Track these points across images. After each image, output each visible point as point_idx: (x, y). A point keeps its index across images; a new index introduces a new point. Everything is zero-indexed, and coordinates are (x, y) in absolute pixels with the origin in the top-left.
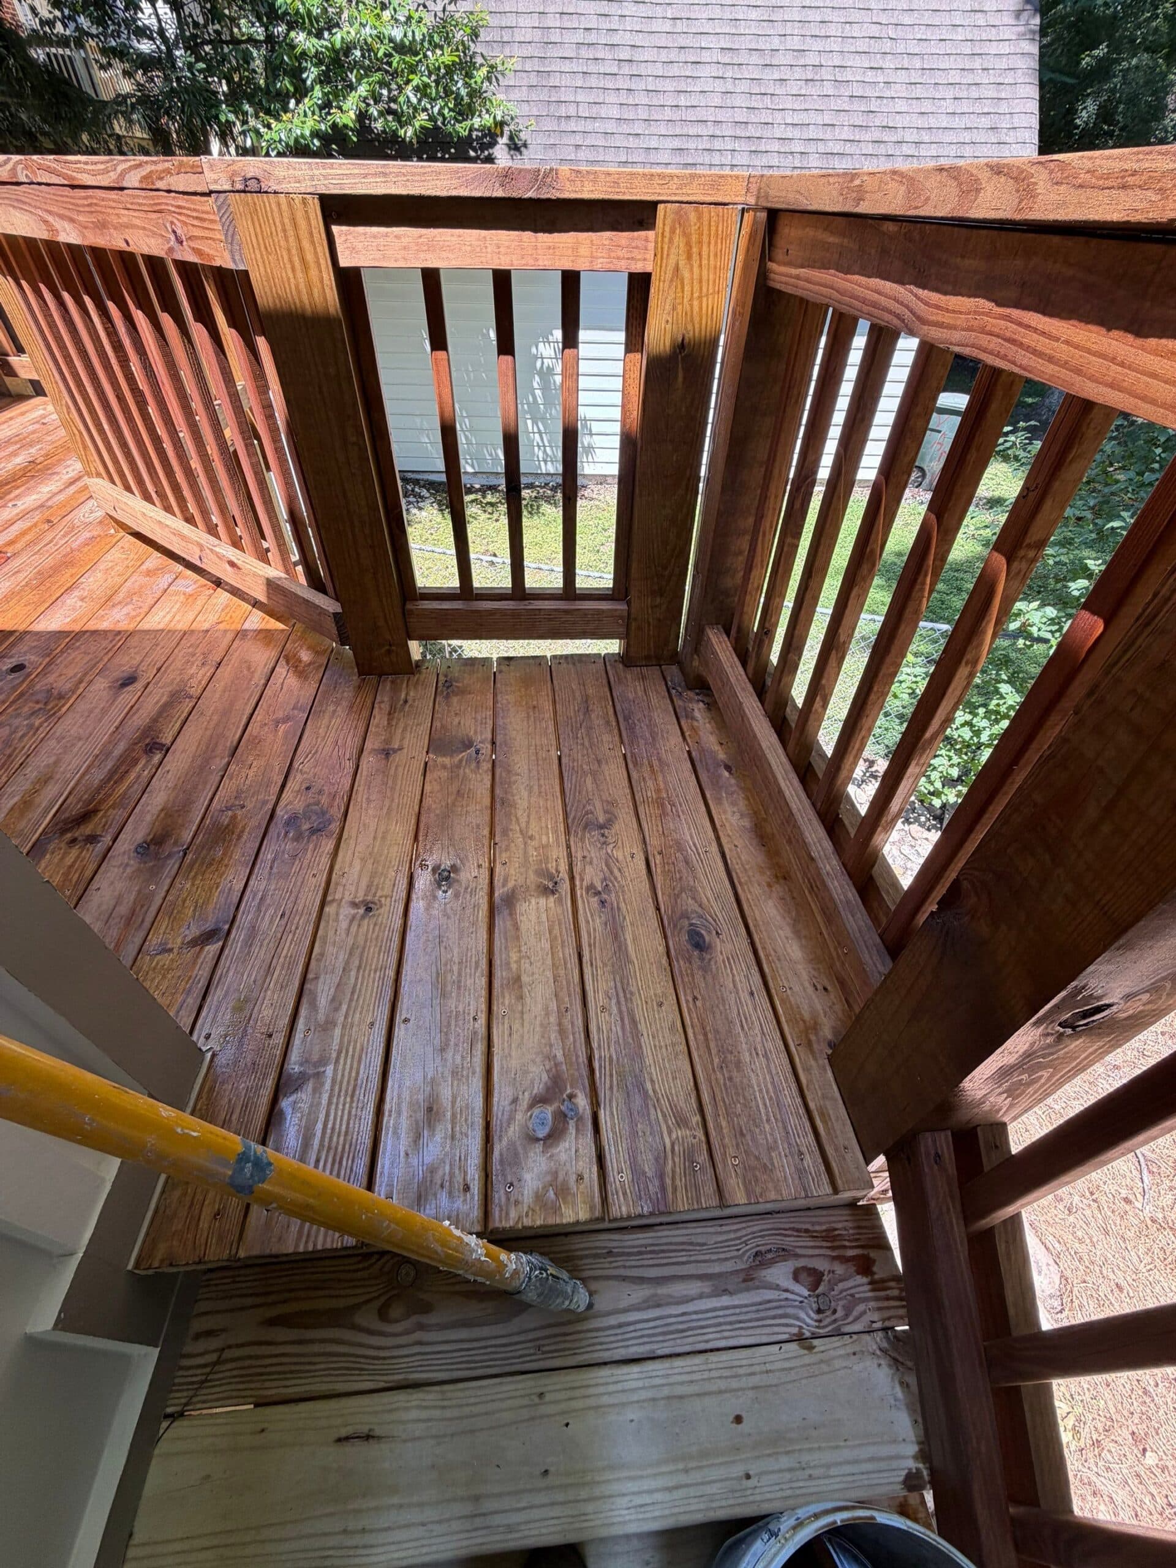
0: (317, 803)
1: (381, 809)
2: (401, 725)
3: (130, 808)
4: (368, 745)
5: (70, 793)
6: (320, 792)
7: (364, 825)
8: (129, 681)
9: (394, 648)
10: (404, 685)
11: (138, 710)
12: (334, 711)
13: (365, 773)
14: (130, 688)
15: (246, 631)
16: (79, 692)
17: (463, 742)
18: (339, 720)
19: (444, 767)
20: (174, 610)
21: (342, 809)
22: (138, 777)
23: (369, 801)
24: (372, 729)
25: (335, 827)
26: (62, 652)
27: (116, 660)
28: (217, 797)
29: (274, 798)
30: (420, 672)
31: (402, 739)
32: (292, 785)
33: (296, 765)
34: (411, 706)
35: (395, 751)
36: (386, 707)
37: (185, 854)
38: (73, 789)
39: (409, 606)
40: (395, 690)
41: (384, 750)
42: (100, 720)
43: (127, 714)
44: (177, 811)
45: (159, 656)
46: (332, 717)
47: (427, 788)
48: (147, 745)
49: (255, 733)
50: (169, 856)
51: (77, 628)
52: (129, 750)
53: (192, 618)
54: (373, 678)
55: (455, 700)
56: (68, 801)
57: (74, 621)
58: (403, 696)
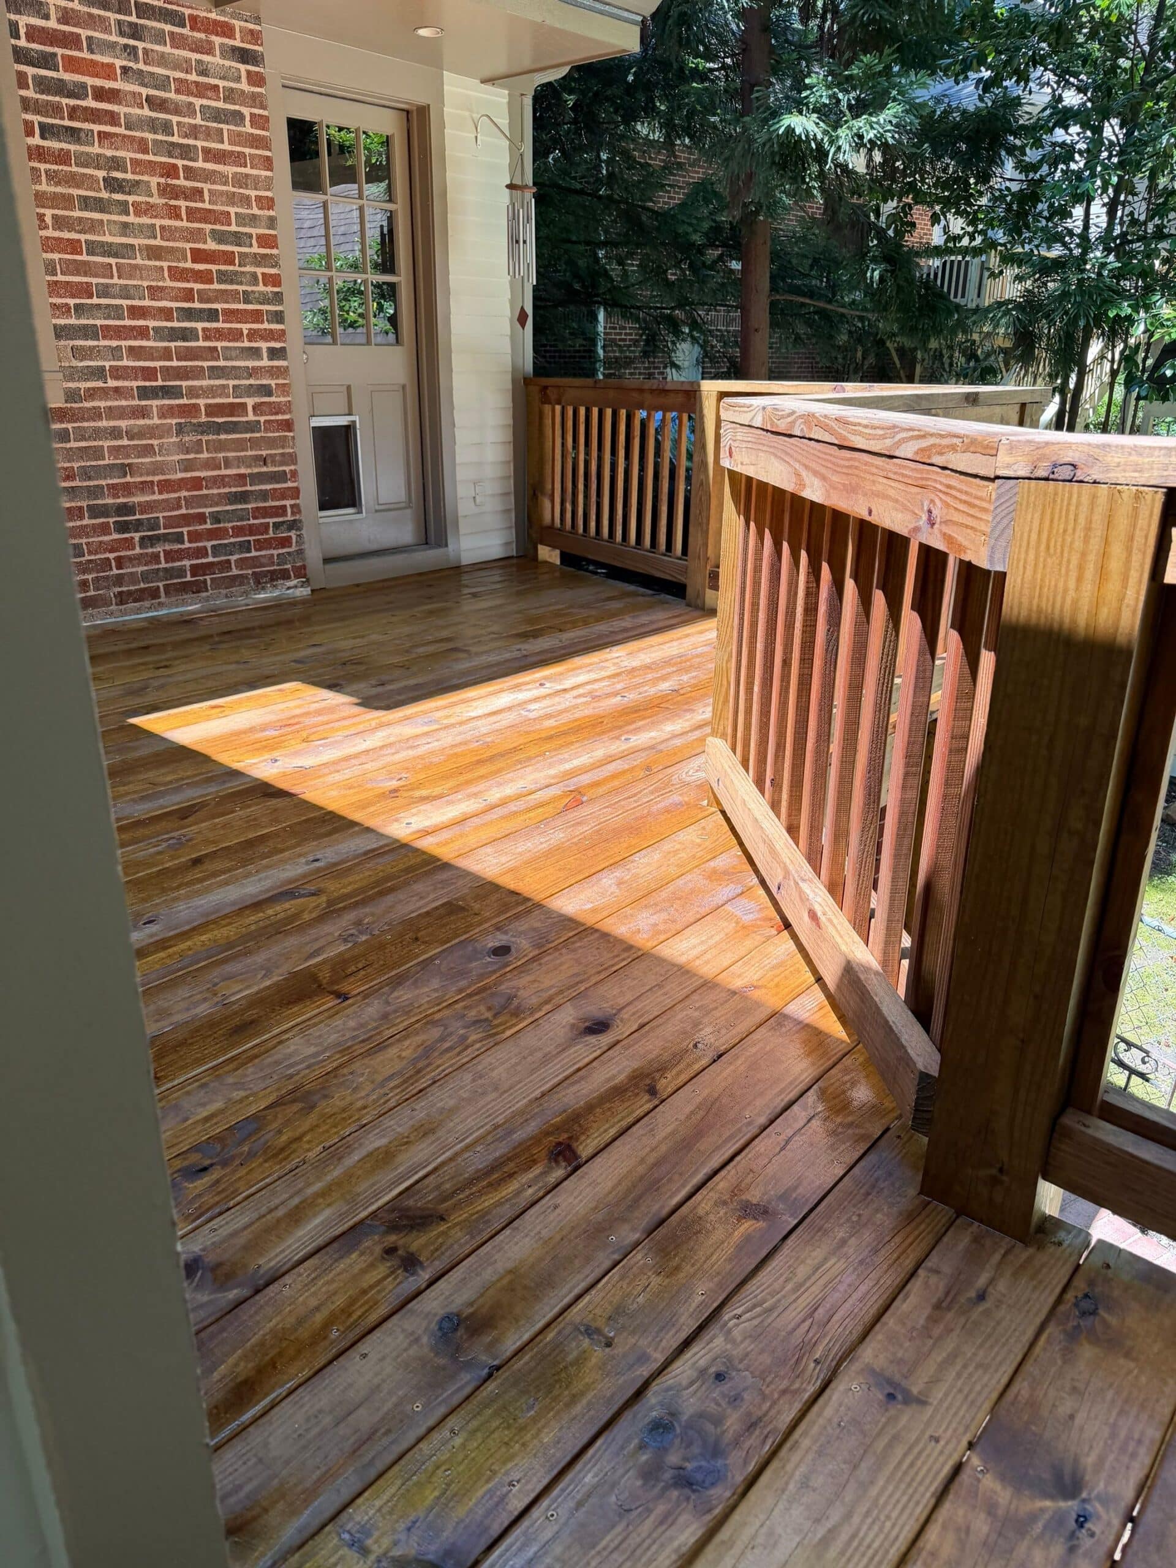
0: (718, 1421)
1: (817, 1521)
2: (950, 1345)
3: (479, 1240)
4: (868, 1353)
5: (435, 1169)
6: (735, 1400)
7: (771, 1533)
8: (598, 1027)
9: (1005, 1178)
10: (997, 1257)
11: (582, 1078)
12: (843, 1242)
13: (828, 1412)
14: (592, 1039)
15: (786, 1017)
16: (537, 1016)
17: (1058, 1476)
18: (841, 1265)
19: (991, 1509)
20: (712, 942)
21: (751, 1467)
22: (518, 1193)
23: (805, 1484)
24: (890, 1321)
25: (721, 1494)
26: (556, 948)
27: (602, 990)
28: (587, 1299)
29: (659, 1357)
30: (1041, 1247)
31: (934, 1381)
32: (699, 1355)
33: (727, 1315)
34: (987, 1313)
35: (909, 1399)
36: (938, 1285)
37: (490, 1375)
38: (443, 1164)
39: (1070, 1120)
40: (975, 1257)
41: (890, 1382)
42: (533, 1071)
43: (567, 1078)
44: (525, 1287)
45: (652, 1005)
46: (833, 1253)
47: (932, 1534)
48: (559, 1144)
49: (701, 1212)
50: (468, 1365)
51: (590, 920)
52: (536, 1140)
53: (726, 964)
54: (943, 1212)
55: (1087, 1352)
56: (426, 1181)
57: (594, 911)
58: (982, 1281)
